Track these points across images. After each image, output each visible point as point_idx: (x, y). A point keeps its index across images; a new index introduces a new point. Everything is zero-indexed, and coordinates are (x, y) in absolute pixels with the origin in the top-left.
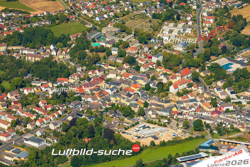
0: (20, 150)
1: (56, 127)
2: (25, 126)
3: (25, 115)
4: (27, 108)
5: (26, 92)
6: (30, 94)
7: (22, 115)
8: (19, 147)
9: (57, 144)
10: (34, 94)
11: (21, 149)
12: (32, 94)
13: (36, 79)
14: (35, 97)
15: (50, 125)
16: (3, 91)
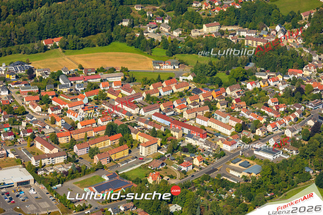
0: (249, 163)
1: (293, 134)
2: (254, 132)
3: (252, 117)
4: (252, 107)
5: (249, 87)
6: (255, 89)
7: (247, 116)
8: (248, 158)
9: (297, 157)
10: (260, 89)
11: (251, 162)
12: (257, 90)
13: (261, 70)
14: (262, 93)
15: (286, 131)
16: (220, 84)
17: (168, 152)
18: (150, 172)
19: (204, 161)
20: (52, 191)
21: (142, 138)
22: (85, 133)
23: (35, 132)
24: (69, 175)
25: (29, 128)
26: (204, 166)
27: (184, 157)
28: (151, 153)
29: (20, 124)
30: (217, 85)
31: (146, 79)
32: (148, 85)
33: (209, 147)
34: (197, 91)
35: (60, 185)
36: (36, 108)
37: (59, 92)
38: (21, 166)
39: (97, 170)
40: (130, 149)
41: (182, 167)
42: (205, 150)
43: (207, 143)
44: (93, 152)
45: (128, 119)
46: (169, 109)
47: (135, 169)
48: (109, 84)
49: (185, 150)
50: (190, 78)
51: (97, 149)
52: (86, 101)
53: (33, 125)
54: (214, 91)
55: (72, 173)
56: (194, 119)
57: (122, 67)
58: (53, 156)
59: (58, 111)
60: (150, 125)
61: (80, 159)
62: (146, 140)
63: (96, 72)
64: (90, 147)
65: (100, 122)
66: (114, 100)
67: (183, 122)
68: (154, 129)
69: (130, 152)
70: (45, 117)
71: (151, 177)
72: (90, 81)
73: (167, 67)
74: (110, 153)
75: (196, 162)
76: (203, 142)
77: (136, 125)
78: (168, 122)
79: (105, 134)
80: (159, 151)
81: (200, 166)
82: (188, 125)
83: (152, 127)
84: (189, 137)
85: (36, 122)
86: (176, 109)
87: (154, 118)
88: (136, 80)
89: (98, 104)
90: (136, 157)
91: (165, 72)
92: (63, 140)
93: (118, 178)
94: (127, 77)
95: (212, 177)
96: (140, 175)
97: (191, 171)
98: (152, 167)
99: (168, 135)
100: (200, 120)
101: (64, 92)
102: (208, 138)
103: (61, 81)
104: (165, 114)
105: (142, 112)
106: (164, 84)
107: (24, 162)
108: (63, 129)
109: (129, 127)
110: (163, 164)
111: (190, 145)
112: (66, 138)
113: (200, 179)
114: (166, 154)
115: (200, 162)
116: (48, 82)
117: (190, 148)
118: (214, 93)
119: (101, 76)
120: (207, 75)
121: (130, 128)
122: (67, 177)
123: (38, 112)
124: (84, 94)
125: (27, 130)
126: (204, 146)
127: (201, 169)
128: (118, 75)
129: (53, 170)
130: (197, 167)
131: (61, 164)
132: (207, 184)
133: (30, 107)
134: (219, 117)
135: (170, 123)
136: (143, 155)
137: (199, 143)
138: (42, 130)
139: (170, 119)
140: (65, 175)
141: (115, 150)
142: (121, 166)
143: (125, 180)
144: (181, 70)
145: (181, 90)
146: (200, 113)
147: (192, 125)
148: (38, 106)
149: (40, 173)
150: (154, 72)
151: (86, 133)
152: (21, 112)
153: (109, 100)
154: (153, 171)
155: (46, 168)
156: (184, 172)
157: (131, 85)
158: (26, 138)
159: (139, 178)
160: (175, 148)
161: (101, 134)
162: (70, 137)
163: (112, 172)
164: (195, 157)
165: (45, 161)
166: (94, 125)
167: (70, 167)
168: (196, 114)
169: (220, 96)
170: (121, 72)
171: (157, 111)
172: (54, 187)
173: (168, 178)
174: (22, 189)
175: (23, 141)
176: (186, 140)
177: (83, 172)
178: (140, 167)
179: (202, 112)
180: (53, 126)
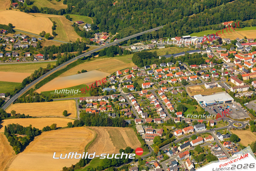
20: (244, 106)
23: (229, 73)
25: (225, 71)
29: (220, 68)
35: (248, 103)
36: (228, 60)
37: (237, 51)
38: (225, 92)
52: (253, 57)
53: (228, 69)
55: (253, 97)
58: (242, 87)
59: (240, 62)
63: (254, 41)
70: (233, 65)
72: (252, 45)
85: (229, 68)
92: (245, 78)
101: (240, 51)
103: (237, 45)
107: (226, 90)
108: (244, 72)
116: (231, 46)
122: (251, 99)
123: (228, 62)
124: (251, 53)
125: (226, 72)
129: (242, 95)
131: (246, 91)
133: (224, 59)
138: (233, 72)
140: (249, 98)
149: (236, 96)
152: (220, 62)
155: (239, 94)
158: (226, 77)
162: (248, 77)
165: (238, 90)
167: (252, 94)
172: (245, 104)
174: (228, 105)
175: (224, 78)
180: (238, 70)
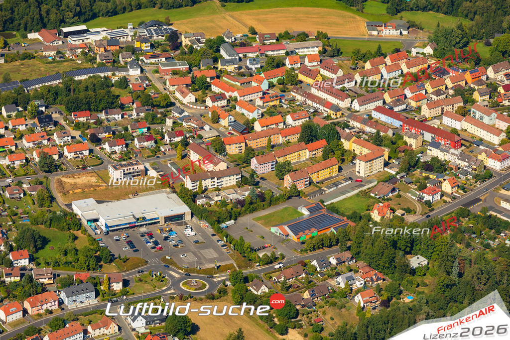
16: (478, 61)
17: (401, 170)
18: (374, 203)
19: (458, 187)
20: (220, 231)
21: (359, 147)
22: (267, 138)
23: (188, 136)
24: (246, 206)
25: (178, 129)
26: (459, 194)
27: (427, 178)
28: (374, 172)
29: (163, 122)
30: (473, 63)
31: (358, 51)
32: (361, 62)
33: (467, 164)
34: (442, 72)
35: (232, 222)
36: (188, 97)
37: (221, 71)
38: (168, 190)
39: (290, 198)
40: (340, 165)
41: (424, 195)
42: (459, 168)
43: (462, 157)
44: (282, 170)
45: (333, 117)
46: (398, 100)
47: (350, 198)
48: (299, 59)
49: (428, 167)
50: (429, 50)
51: (289, 163)
52: (265, 86)
53: (184, 124)
54: (468, 73)
55: (251, 203)
56: (439, 117)
57: (318, 32)
58: (220, 175)
59: (223, 101)
60: (371, 126)
61: (261, 181)
62: (365, 151)
63: (277, 40)
64: (277, 161)
65: (289, 119)
66: (309, 85)
67: (422, 121)
68: (378, 133)
69: (340, 169)
70: (202, 112)
71: (376, 211)
72: (269, 53)
73: (390, 33)
74: (310, 171)
75: (447, 187)
76: (457, 155)
77: (348, 126)
78: (398, 121)
79: (300, 140)
80: (386, 169)
81: (452, 193)
82: (429, 126)
83: (374, 131)
84: (433, 147)
85: (188, 119)
86: (410, 101)
87: (376, 115)
88: (341, 53)
89: (285, 92)
90: (350, 179)
91: (388, 41)
92: (232, 149)
93: (324, 211)
94: (327, 48)
95: (472, 211)
96: (359, 206)
97: (438, 202)
98: (376, 195)
99: (400, 143)
100: (450, 119)
101: (229, 70)
102: (463, 148)
103: (223, 52)
104: (391, 109)
105: (356, 105)
106: (388, 60)
107: (173, 183)
108: (232, 132)
109: (338, 129)
110: (393, 190)
111: (435, 159)
112: (238, 145)
113: (453, 215)
114: (397, 173)
115: (453, 188)
116: (203, 54)
117: (436, 165)
118: (468, 76)
119: (287, 46)
120: (454, 46)
121: (339, 131)
122: (243, 209)
123: (190, 103)
124: (263, 75)
125: (176, 132)
126: (458, 162)
127: (454, 198)
128: (312, 45)
129: (219, 198)
130: (448, 195)
131: (232, 187)
132: (465, 222)
133: (178, 95)
134: (478, 115)
135: (401, 123)
136: (362, 174)
137: (450, 156)
138: (199, 133)
139: (401, 117)
140: (239, 206)
141: (318, 166)
142: (327, 192)
143: (335, 215)
144: (412, 37)
145: (414, 70)
146: (448, 108)
147: (436, 127)
148: (190, 94)
149: (199, 202)
150: (368, 40)
151: (270, 139)
152: (163, 103)
153: (302, 85)
154: (379, 200)
155: (209, 195)
156: (428, 203)
157: (336, 61)
158: (175, 146)
159: (358, 211)
160: (412, 164)
161: (293, 141)
162: (243, 144)
163: (313, 201)
164: (445, 180)
165: (207, 183)
166: (281, 126)
167: (247, 193)
168: (443, 109)
169: (478, 81)
170: (317, 39)
171: (380, 103)
172: (223, 225)
173: (403, 212)
174: (173, 227)
175: (169, 150)
176: (428, 151)
177: (267, 201)
178: (357, 195)
179: (451, 107)
180: (215, 125)
